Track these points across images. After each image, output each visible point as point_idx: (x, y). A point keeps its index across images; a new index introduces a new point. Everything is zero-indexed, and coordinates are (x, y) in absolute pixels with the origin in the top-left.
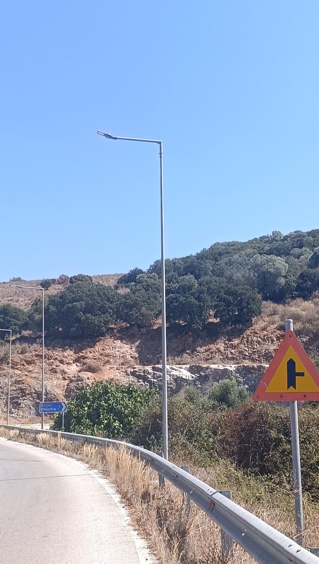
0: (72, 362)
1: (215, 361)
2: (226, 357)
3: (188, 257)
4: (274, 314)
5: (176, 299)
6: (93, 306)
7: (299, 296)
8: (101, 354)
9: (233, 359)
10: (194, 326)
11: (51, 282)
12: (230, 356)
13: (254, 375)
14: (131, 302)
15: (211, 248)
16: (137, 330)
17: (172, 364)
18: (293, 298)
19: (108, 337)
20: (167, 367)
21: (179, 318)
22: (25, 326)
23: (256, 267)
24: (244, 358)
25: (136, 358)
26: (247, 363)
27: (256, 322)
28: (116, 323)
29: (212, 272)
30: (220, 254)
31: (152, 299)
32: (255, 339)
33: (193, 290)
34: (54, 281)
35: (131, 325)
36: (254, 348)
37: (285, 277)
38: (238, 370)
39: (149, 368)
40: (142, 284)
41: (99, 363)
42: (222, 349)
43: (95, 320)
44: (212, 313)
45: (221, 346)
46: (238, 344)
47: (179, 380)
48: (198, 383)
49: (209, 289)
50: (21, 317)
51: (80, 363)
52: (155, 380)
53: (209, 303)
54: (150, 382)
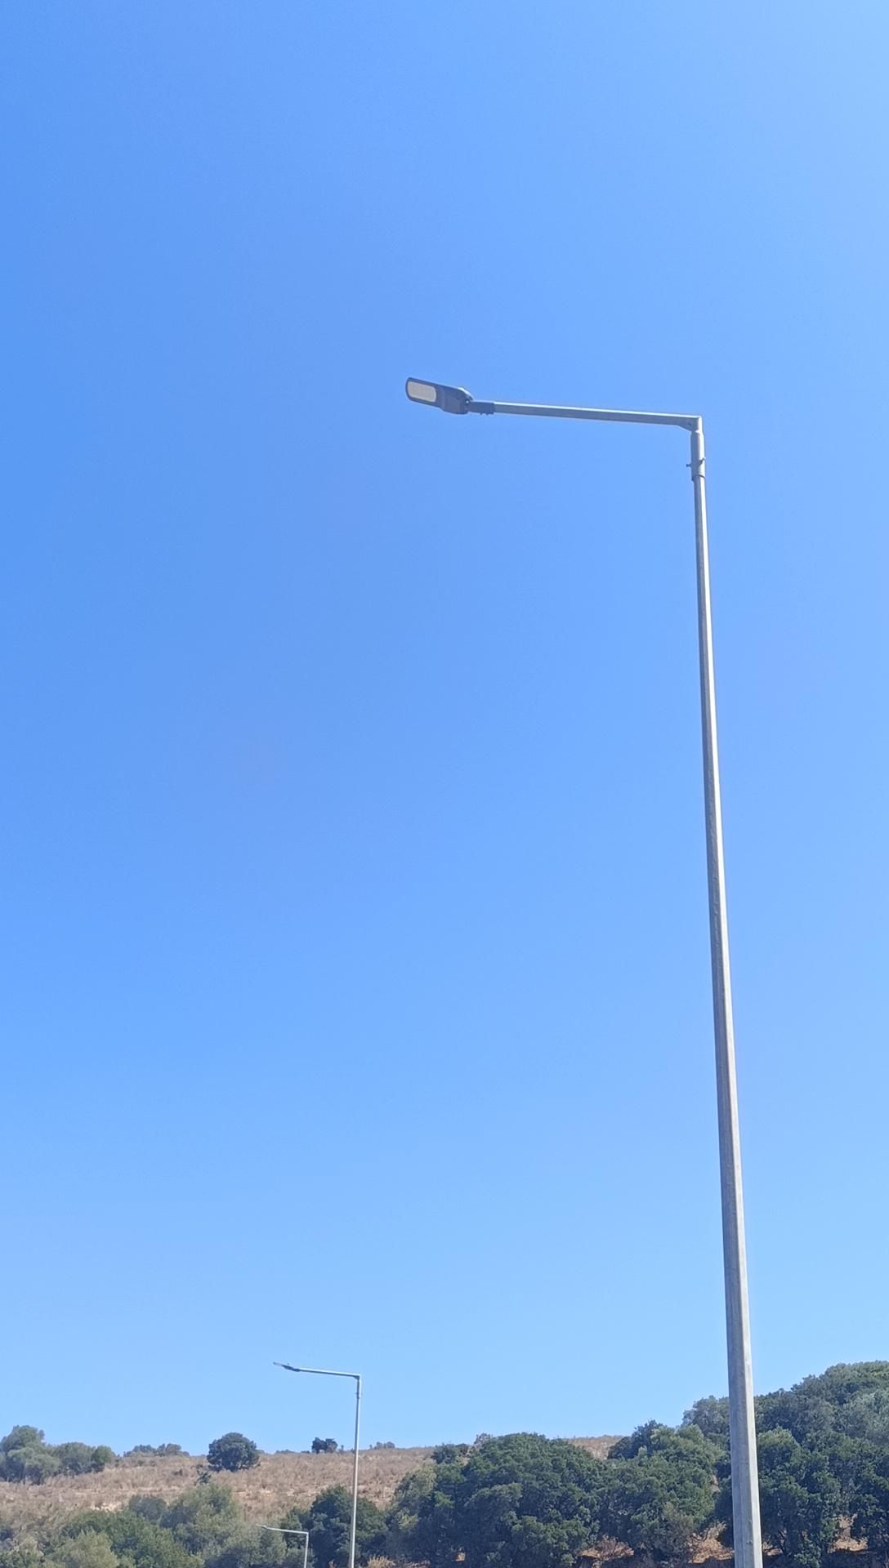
6: (541, 1494)
10: (799, 1557)
14: (637, 1489)
15: (828, 1375)
22: (377, 1546)
28: (600, 1546)
30: (851, 1388)
31: (689, 1484)
35: (638, 1552)
40: (665, 1451)
43: (548, 1533)
44: (845, 1523)
53: (837, 1497)
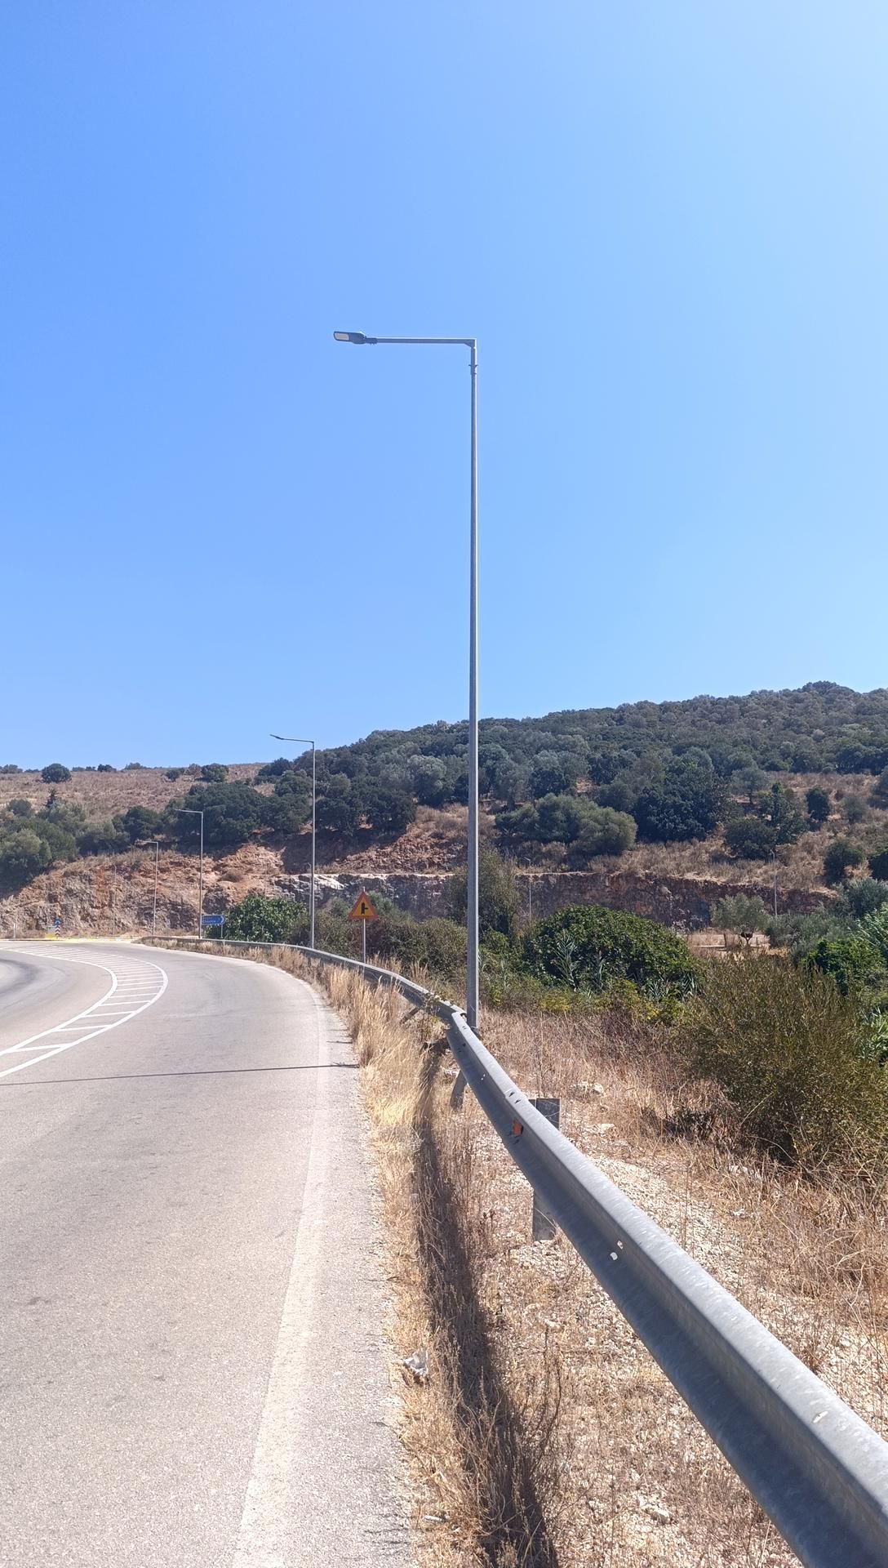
0: (210, 870)
1: (366, 870)
2: (378, 866)
3: (341, 749)
4: (430, 820)
5: (326, 803)
7: (456, 801)
8: (243, 862)
9: (385, 867)
10: (344, 832)
11: (179, 772)
12: (382, 864)
13: (406, 885)
14: (276, 805)
15: (369, 739)
16: (282, 835)
17: (321, 873)
18: (451, 802)
19: (251, 843)
20: (315, 876)
21: (328, 824)
22: (158, 830)
23: (414, 768)
24: (396, 867)
25: (281, 866)
26: (400, 872)
27: (410, 829)
28: (260, 828)
29: (368, 768)
30: (378, 747)
31: (300, 803)
32: (408, 846)
33: (345, 795)
34: (182, 770)
35: (277, 831)
36: (407, 857)
37: (444, 780)
38: (389, 880)
39: (295, 878)
41: (240, 871)
42: (374, 857)
43: (237, 825)
44: (364, 818)
45: (373, 854)
46: (391, 852)
47: (327, 891)
48: (347, 893)
49: (361, 793)
50: (154, 820)
51: (220, 871)
52: (302, 890)
53: (362, 809)
54: (296, 892)
